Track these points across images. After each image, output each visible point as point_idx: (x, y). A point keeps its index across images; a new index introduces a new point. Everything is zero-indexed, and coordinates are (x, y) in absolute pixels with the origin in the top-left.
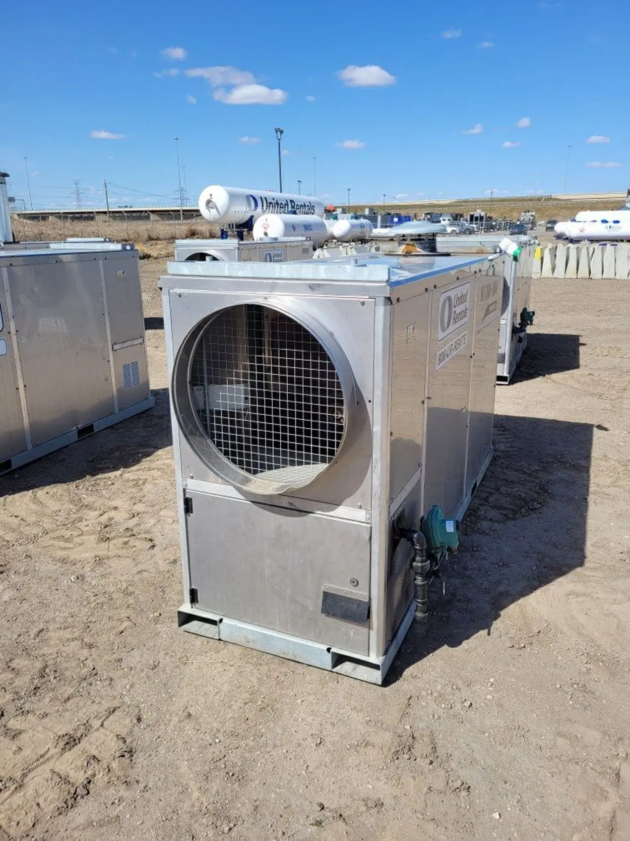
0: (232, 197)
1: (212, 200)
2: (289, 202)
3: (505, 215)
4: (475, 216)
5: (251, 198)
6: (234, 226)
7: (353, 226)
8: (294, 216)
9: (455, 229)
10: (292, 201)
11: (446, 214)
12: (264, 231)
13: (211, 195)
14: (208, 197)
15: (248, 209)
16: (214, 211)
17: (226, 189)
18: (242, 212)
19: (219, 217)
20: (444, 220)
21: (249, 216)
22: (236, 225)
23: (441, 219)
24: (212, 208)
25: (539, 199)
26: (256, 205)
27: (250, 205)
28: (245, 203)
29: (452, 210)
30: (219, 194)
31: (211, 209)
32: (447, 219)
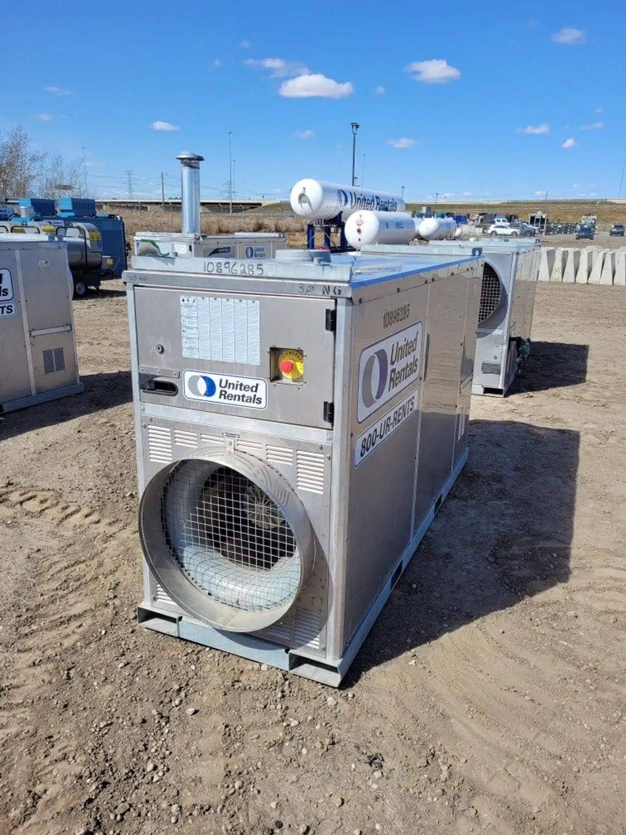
0: (326, 191)
1: (306, 194)
2: (375, 199)
3: (559, 218)
4: (536, 218)
5: (342, 195)
6: (323, 221)
7: (441, 225)
8: (385, 212)
9: (516, 230)
10: (377, 198)
11: (500, 216)
12: (357, 227)
13: (304, 189)
14: (301, 192)
15: (339, 205)
16: (306, 205)
17: (320, 184)
18: (333, 207)
19: (311, 211)
20: (499, 221)
21: (339, 212)
22: (325, 221)
23: (495, 220)
24: (304, 202)
25: (593, 203)
26: (346, 201)
27: (341, 201)
28: (336, 198)
29: (504, 211)
30: (312, 188)
31: (303, 204)
32: (501, 220)
